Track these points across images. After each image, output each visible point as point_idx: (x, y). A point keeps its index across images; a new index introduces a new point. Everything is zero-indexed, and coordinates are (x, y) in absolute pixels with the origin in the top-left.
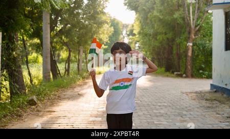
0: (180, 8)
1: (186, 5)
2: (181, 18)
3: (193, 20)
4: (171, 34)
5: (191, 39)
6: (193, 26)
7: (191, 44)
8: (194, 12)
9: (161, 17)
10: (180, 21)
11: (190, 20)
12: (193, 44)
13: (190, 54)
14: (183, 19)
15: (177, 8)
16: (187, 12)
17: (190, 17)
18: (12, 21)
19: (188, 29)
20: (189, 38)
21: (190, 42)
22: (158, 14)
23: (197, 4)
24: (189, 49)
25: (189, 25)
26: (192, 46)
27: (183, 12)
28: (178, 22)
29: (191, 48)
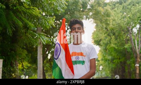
0: (128, 42)
1: (132, 39)
2: (129, 48)
3: (138, 49)
4: (123, 59)
5: (138, 62)
6: (138, 53)
7: (138, 65)
8: (138, 44)
9: (116, 48)
10: (129, 50)
11: (136, 49)
12: (139, 65)
13: (138, 72)
14: (131, 49)
15: (126, 42)
16: (133, 44)
17: (136, 47)
18: (13, 52)
19: (135, 55)
20: (136, 61)
21: (137, 64)
22: (114, 46)
23: (140, 38)
24: (137, 69)
25: (135, 52)
26: (139, 67)
27: (131, 44)
28: (128, 51)
29: (138, 68)
